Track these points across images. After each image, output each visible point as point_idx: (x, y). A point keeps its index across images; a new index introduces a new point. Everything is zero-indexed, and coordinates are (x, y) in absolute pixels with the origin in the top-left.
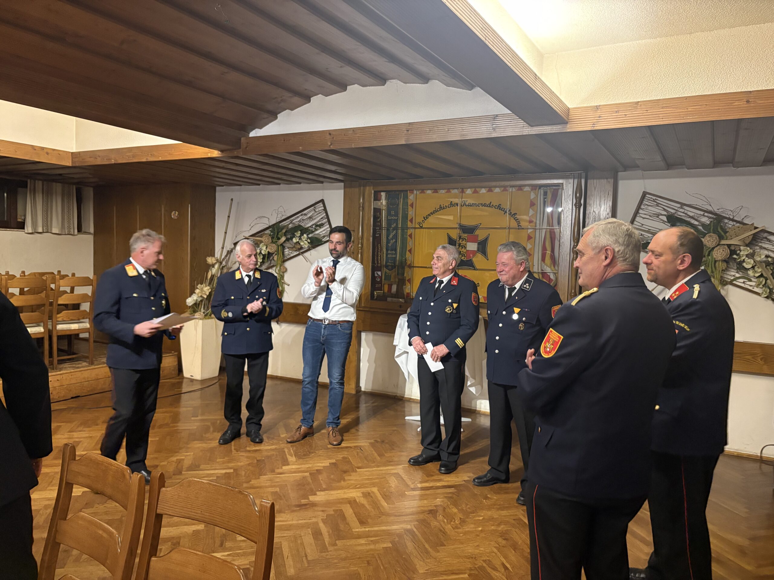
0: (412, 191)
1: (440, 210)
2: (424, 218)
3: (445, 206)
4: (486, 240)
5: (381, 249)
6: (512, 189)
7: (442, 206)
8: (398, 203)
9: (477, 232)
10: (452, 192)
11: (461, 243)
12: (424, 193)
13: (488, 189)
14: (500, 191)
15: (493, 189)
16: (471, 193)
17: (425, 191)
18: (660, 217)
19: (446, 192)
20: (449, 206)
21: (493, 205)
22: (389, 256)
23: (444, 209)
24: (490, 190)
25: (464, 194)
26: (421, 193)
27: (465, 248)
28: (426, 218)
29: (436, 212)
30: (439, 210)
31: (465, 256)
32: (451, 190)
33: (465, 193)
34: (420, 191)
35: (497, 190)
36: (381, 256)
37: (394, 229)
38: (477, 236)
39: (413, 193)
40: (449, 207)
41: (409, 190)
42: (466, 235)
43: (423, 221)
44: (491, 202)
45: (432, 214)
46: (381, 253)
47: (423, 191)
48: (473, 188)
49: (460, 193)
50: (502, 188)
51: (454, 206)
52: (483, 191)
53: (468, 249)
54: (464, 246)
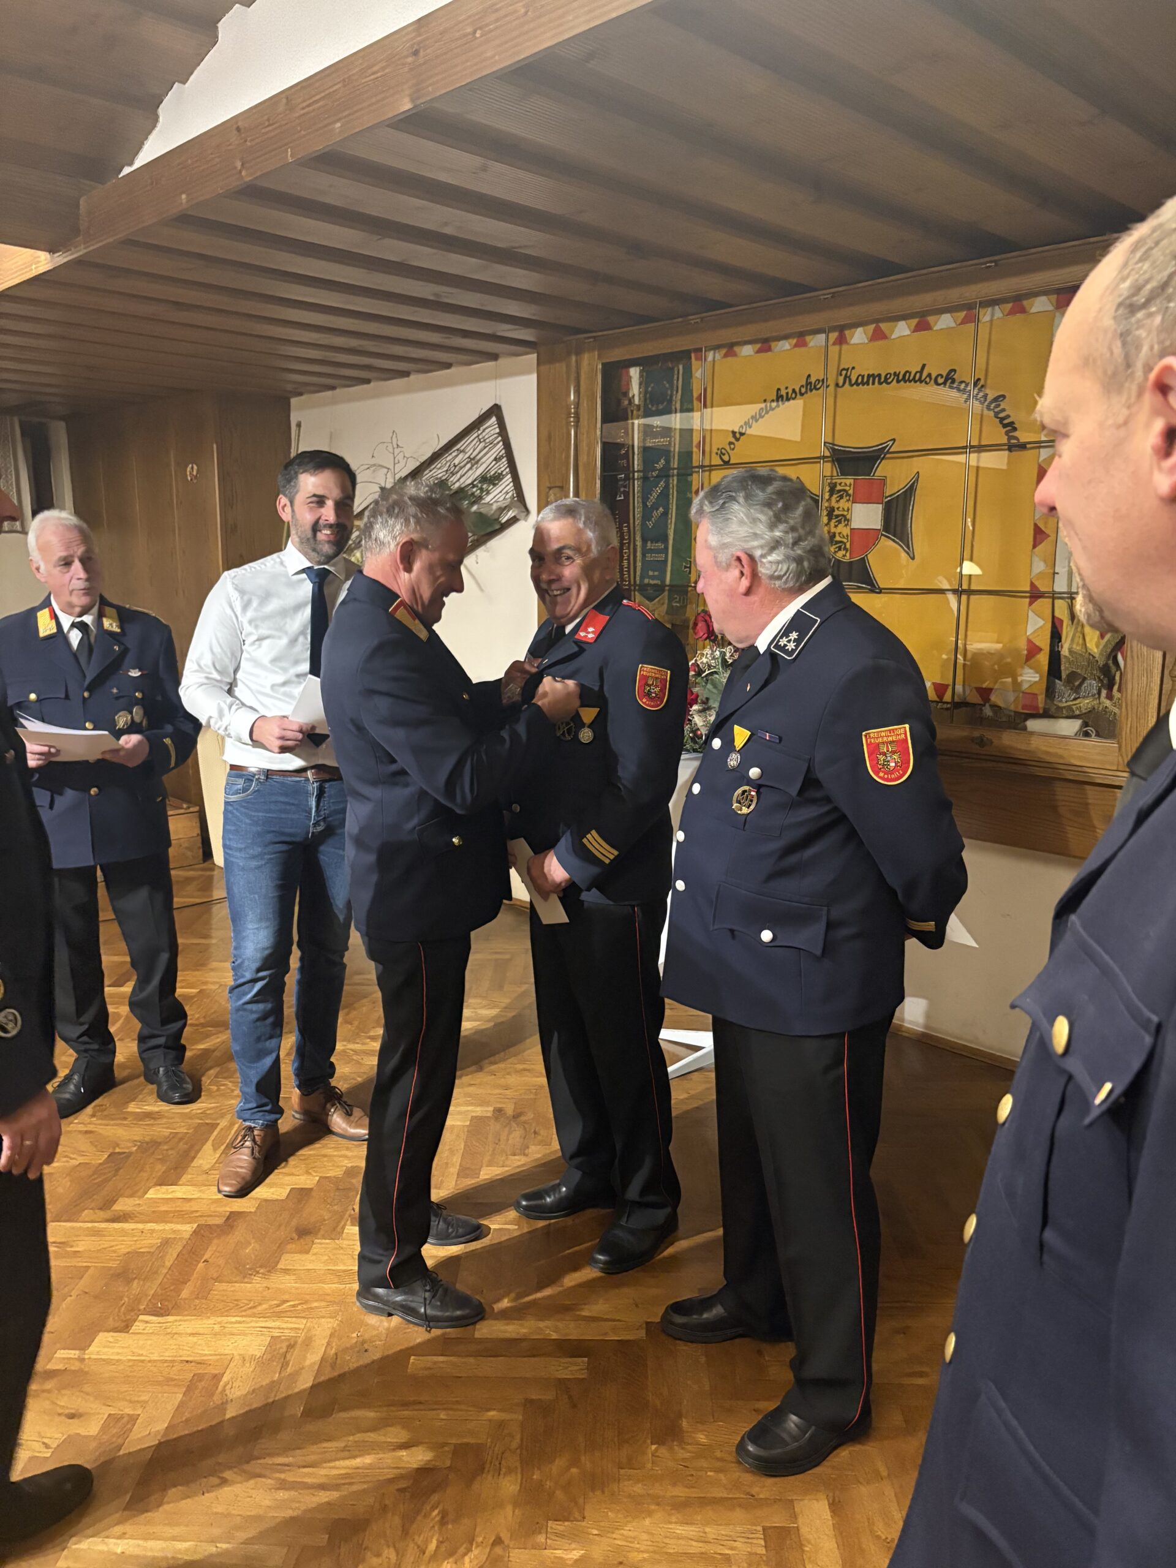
0: (702, 353)
1: (778, 405)
2: (734, 433)
3: (790, 391)
4: (910, 492)
5: (629, 538)
6: (993, 315)
8: (671, 396)
9: (883, 469)
10: (811, 344)
11: (836, 506)
12: (735, 355)
13: (914, 322)
14: (953, 325)
15: (931, 319)
16: (866, 341)
17: (736, 349)
21: (929, 375)
22: (649, 557)
23: (788, 400)
24: (923, 326)
25: (844, 347)
26: (726, 356)
27: (848, 521)
28: (738, 435)
29: (767, 412)
30: (774, 405)
31: (846, 549)
32: (808, 338)
33: (847, 343)
34: (724, 351)
35: (945, 321)
36: (628, 559)
37: (660, 477)
38: (883, 481)
39: (705, 358)
40: (801, 393)
41: (694, 352)
42: (849, 480)
43: (731, 443)
44: (924, 366)
45: (756, 421)
46: (629, 548)
47: (730, 349)
48: (871, 322)
49: (835, 343)
50: (962, 314)
51: (815, 387)
52: (902, 329)
53: (855, 524)
54: (845, 519)
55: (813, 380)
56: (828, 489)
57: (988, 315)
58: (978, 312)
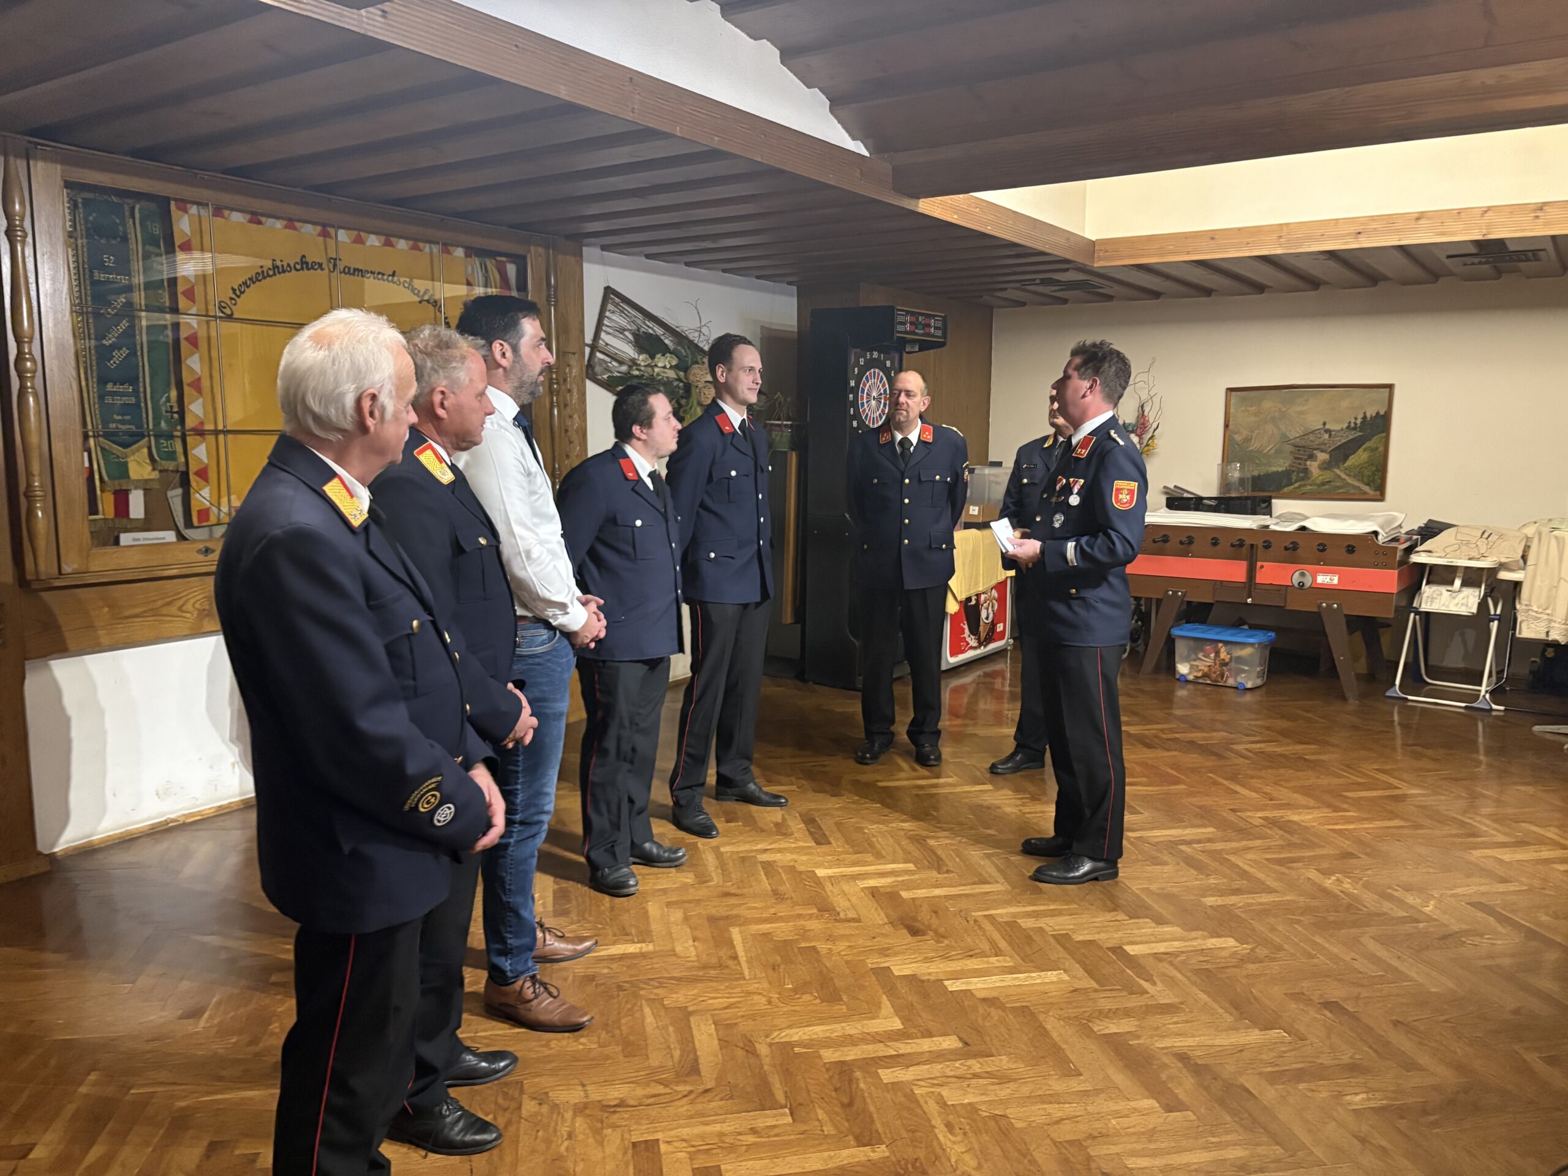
0: (183, 204)
1: (274, 274)
2: (234, 290)
3: (285, 264)
7: (279, 263)
10: (300, 229)
12: (223, 216)
13: (382, 238)
14: (405, 248)
15: (393, 240)
16: (348, 240)
18: (626, 333)
19: (286, 227)
20: (298, 267)
23: (284, 271)
25: (330, 240)
26: (212, 215)
28: (238, 292)
29: (264, 278)
30: (271, 273)
32: (297, 224)
33: (333, 238)
34: (210, 210)
35: (401, 244)
37: (119, 317)
39: (185, 211)
40: (297, 270)
41: (176, 200)
43: (231, 299)
45: (254, 283)
48: (354, 229)
49: (319, 235)
50: (411, 243)
51: (313, 268)
52: (373, 241)
55: (309, 260)
57: (427, 248)
58: (421, 245)
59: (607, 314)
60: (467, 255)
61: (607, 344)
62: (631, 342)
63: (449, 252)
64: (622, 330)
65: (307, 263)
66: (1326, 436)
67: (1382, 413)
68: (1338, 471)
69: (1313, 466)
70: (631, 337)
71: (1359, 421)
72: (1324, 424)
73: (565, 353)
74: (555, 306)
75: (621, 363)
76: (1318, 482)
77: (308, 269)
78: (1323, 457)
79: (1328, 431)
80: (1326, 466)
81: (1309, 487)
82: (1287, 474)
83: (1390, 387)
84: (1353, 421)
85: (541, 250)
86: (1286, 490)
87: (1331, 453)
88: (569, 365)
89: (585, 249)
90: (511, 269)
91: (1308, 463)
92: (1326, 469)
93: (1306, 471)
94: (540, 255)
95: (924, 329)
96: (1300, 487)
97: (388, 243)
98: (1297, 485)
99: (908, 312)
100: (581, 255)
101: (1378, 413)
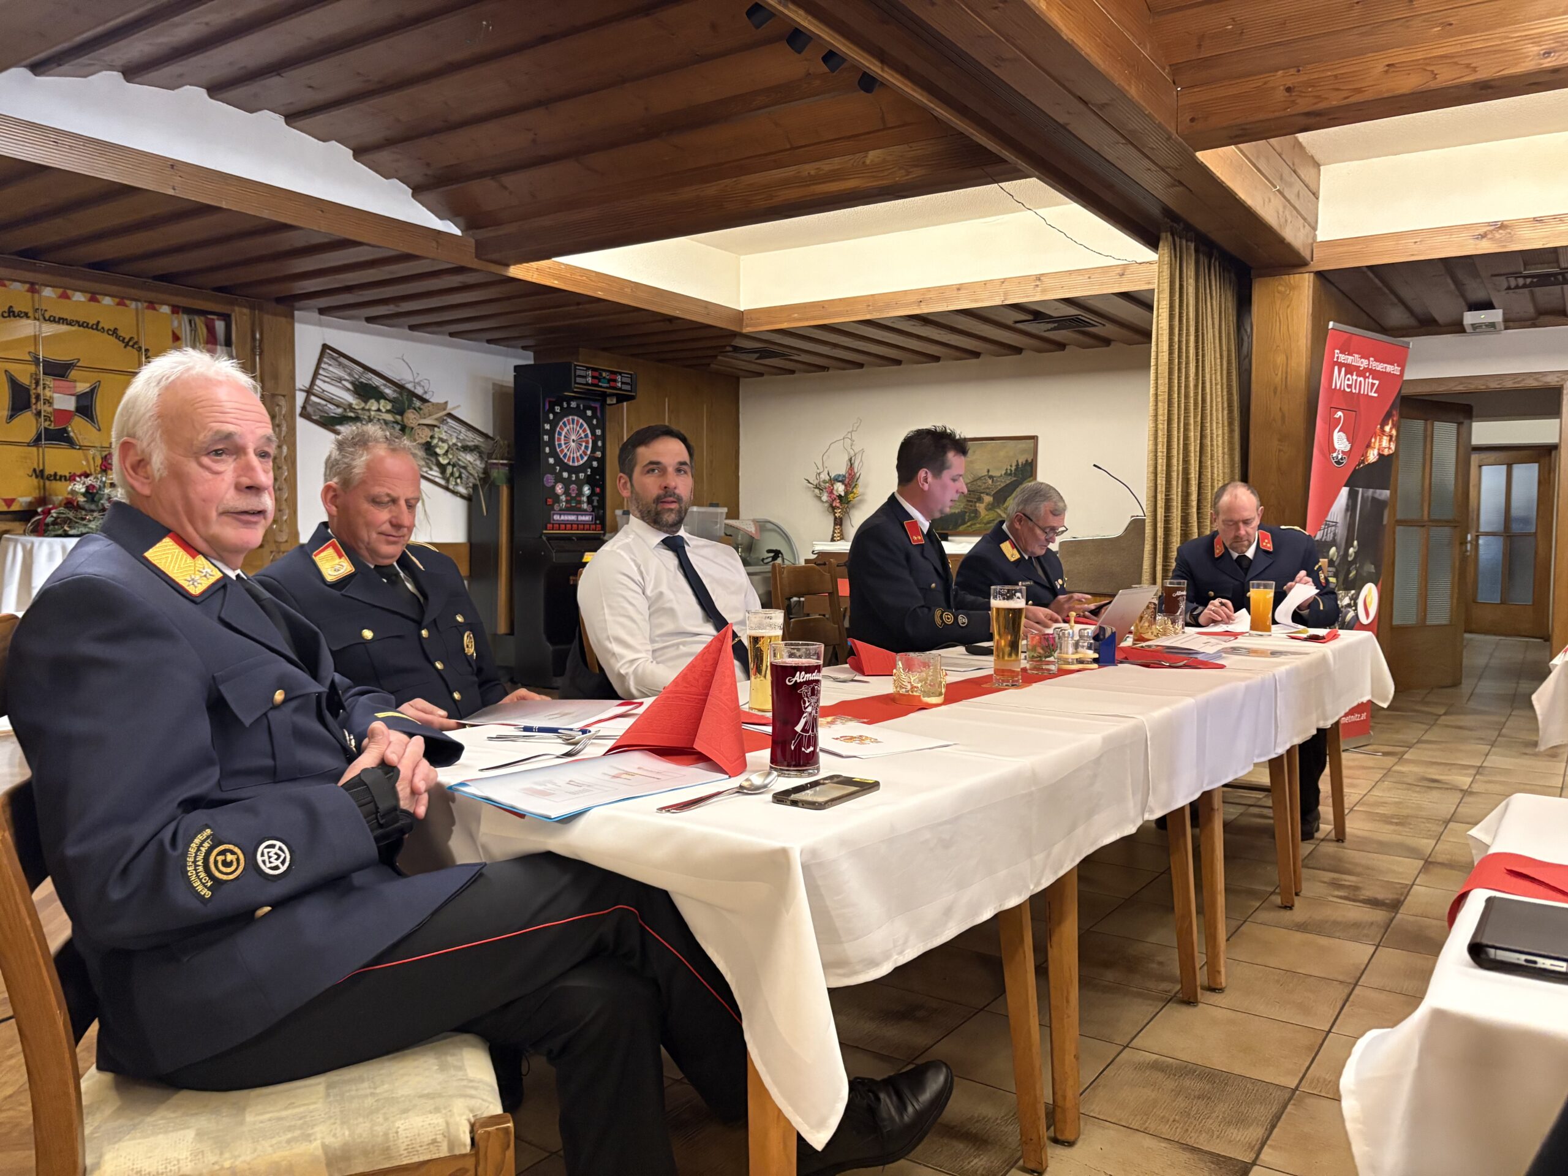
4: (93, 392)
9: (74, 375)
11: (41, 393)
13: (88, 295)
14: (111, 304)
15: (99, 297)
16: (54, 296)
18: (344, 382)
20: (6, 315)
25: (37, 295)
27: (50, 404)
31: (50, 420)
32: (7, 282)
35: (108, 301)
38: (75, 382)
40: (4, 317)
42: (50, 379)
44: (98, 322)
48: (61, 287)
49: (28, 291)
50: (117, 300)
51: (19, 316)
52: (79, 297)
53: (56, 406)
54: (48, 401)
55: (16, 310)
56: (34, 381)
57: (133, 305)
58: (128, 302)
59: (323, 366)
60: (173, 312)
61: (324, 391)
62: (348, 390)
63: (154, 309)
64: (340, 380)
65: (14, 312)
66: (990, 481)
67: (1030, 460)
68: (999, 511)
69: (981, 507)
70: (349, 386)
71: (1013, 468)
72: (988, 471)
73: (274, 395)
74: (261, 355)
75: (338, 406)
76: (985, 521)
77: (15, 317)
78: (988, 499)
79: (991, 477)
80: (991, 507)
81: (978, 526)
82: (962, 514)
83: (1034, 438)
84: (1009, 468)
85: (246, 311)
86: (961, 528)
87: (995, 496)
88: (278, 405)
89: (296, 313)
90: (220, 326)
91: (978, 505)
92: (990, 509)
93: (976, 512)
94: (245, 315)
95: (609, 383)
96: (971, 525)
97: (93, 299)
98: (969, 524)
99: (588, 368)
100: (292, 317)
101: (1027, 461)
